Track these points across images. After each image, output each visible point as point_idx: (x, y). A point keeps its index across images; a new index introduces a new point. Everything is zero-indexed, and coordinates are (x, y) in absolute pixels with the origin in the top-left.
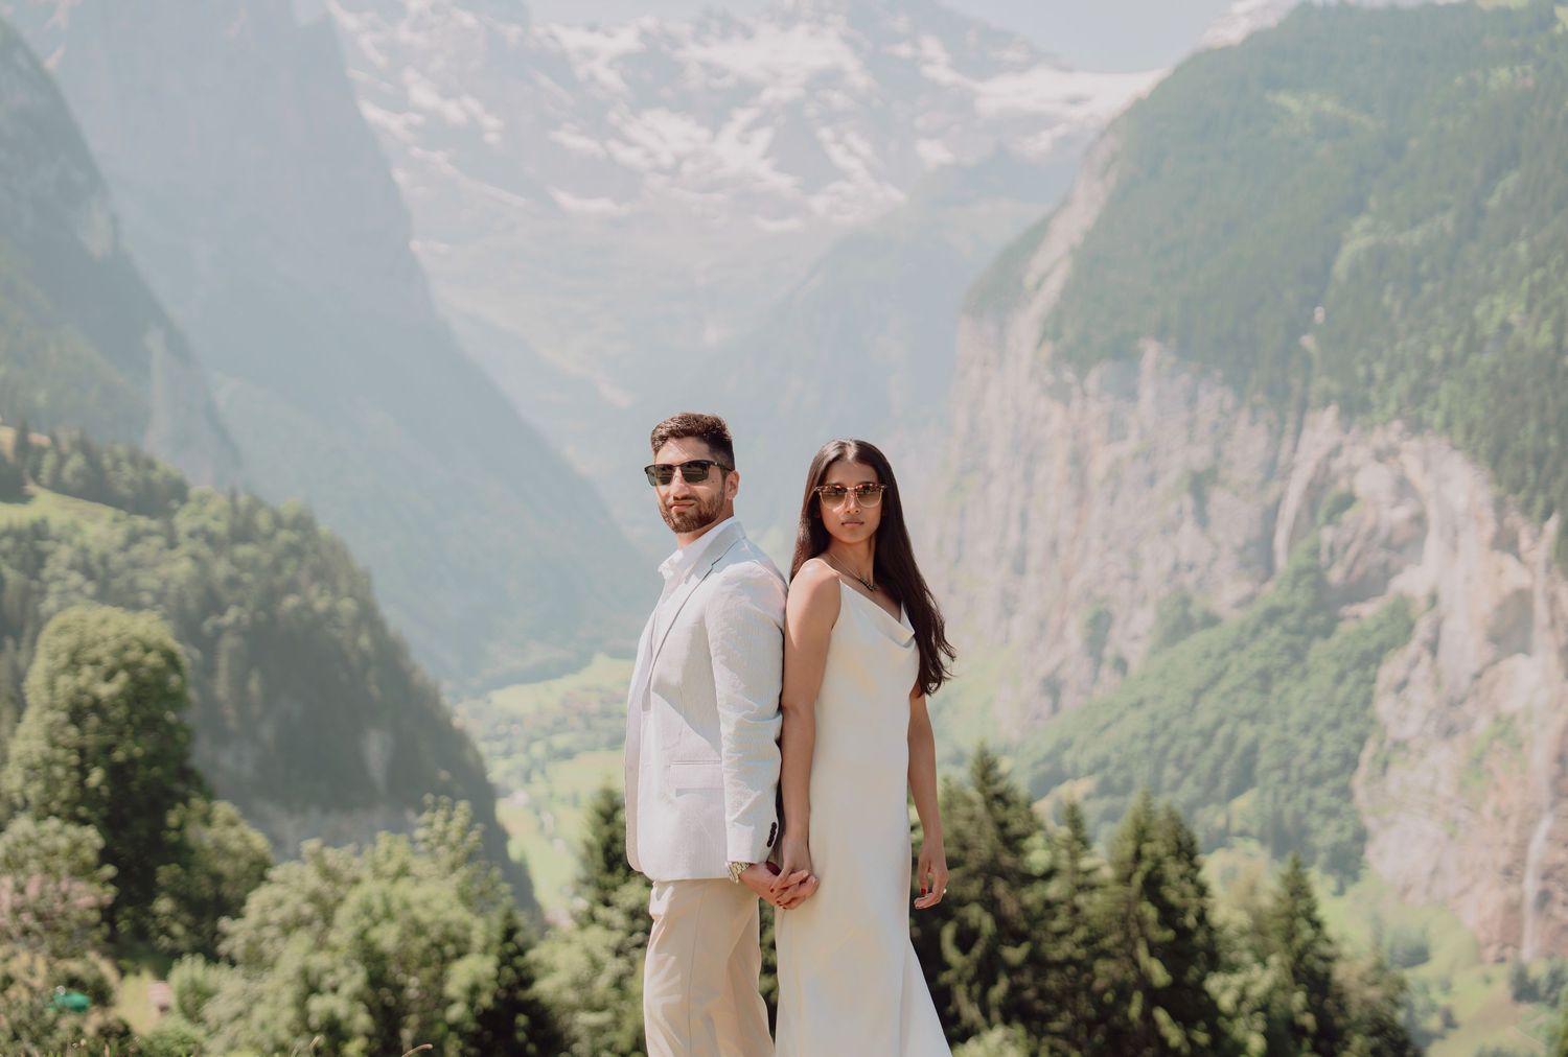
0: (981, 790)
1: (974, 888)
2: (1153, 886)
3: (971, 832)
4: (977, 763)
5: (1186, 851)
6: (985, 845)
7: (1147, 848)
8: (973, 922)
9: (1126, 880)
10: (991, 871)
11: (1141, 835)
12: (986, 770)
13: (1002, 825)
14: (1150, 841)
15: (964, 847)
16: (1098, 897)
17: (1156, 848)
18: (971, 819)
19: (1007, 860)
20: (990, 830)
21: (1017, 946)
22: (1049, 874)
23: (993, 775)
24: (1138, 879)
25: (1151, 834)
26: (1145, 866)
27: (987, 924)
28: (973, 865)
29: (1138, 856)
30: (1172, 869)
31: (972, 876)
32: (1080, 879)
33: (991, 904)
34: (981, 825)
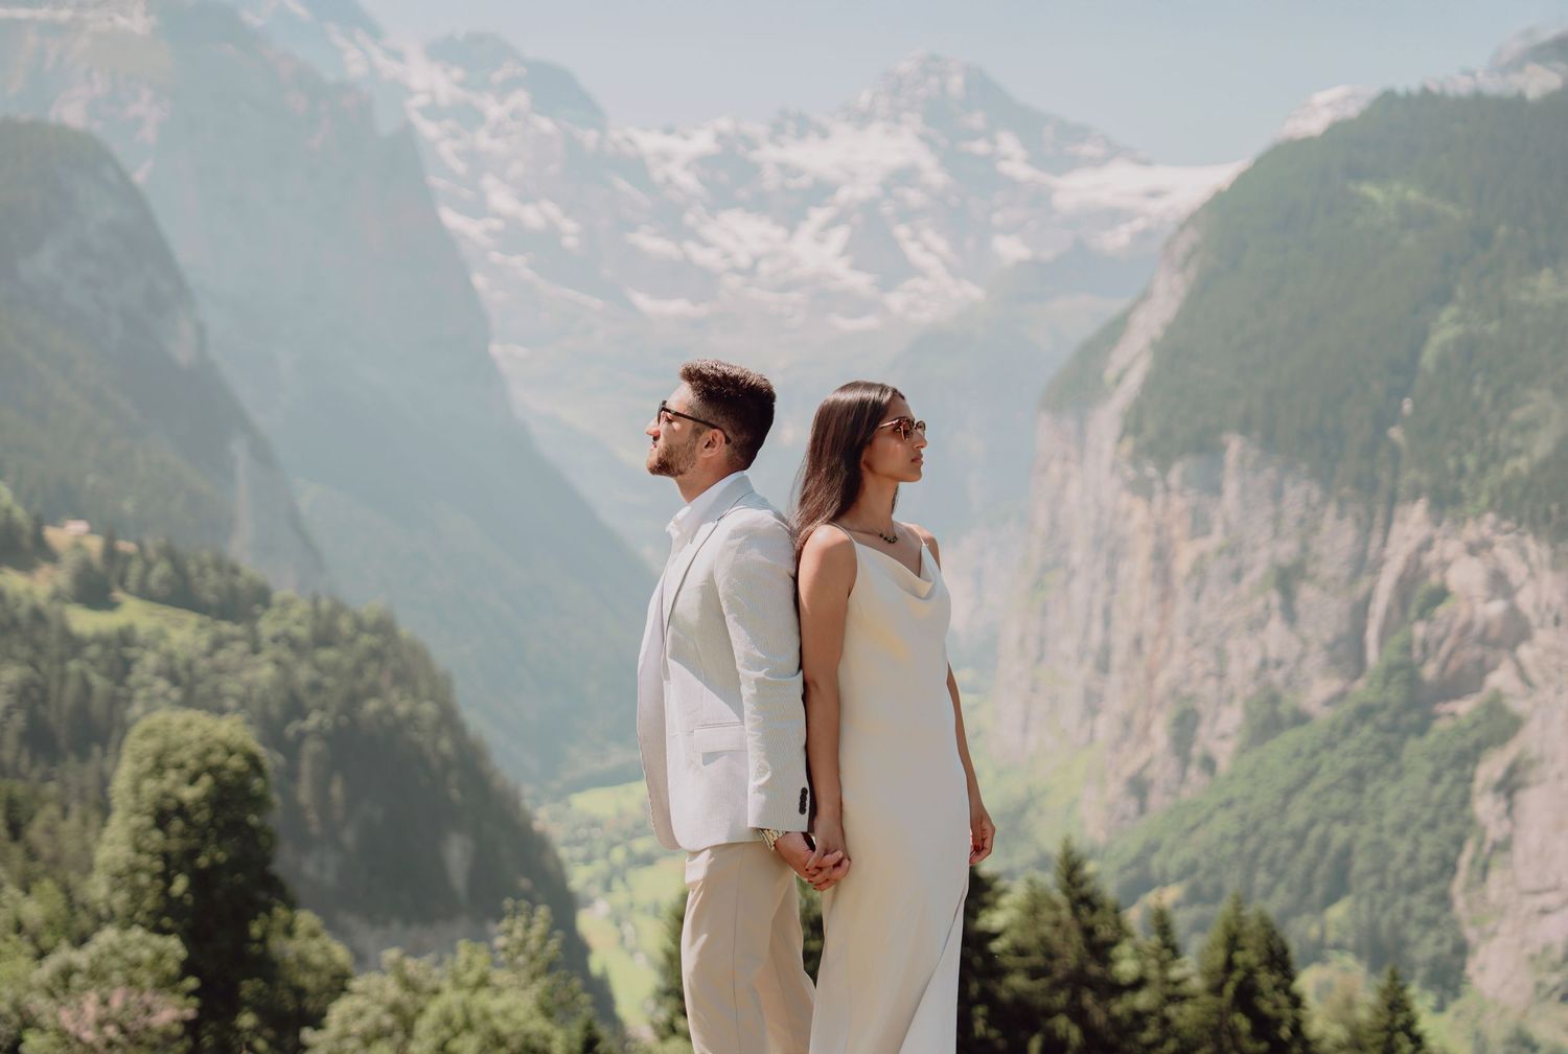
0: (1067, 892)
1: (1061, 999)
2: (1246, 997)
3: (1056, 939)
4: (1062, 863)
5: (1280, 961)
6: (1071, 953)
7: (1239, 957)
8: (1060, 1033)
9: (1217, 990)
10: (1078, 980)
11: (1233, 942)
12: (1071, 870)
13: (1089, 932)
14: (1242, 949)
15: (1050, 956)
16: (1189, 1008)
17: (1248, 957)
18: (1057, 924)
19: (1094, 969)
20: (1076, 938)
22: (1139, 984)
23: (1078, 875)
24: (1229, 989)
25: (1243, 941)
26: (1238, 975)
27: (1075, 1035)
28: (1059, 974)
29: (1230, 966)
30: (1266, 980)
31: (1057, 986)
32: (1170, 990)
33: (1079, 1015)
34: (1067, 932)
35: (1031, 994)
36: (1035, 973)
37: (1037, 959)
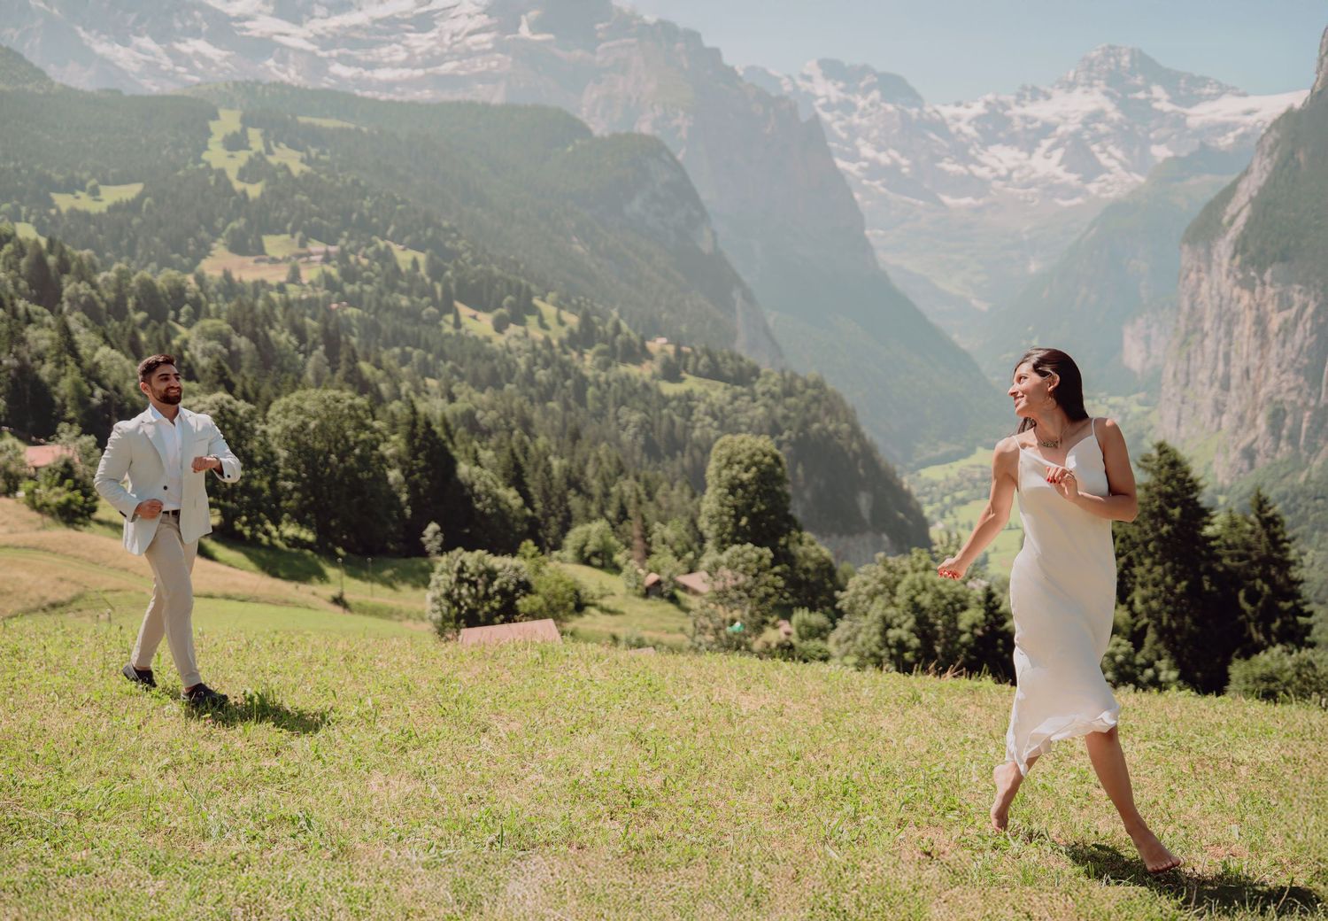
0: (1258, 516)
1: (1257, 570)
3: (1253, 539)
4: (1255, 500)
6: (1262, 547)
8: (1257, 588)
10: (1266, 561)
12: (1261, 504)
13: (1272, 536)
15: (1249, 548)
18: (1252, 532)
19: (1276, 555)
20: (1265, 539)
21: (1287, 601)
23: (1265, 507)
27: (1266, 588)
28: (1255, 558)
31: (1254, 564)
33: (1268, 579)
34: (1259, 537)
35: (1238, 568)
36: (1241, 558)
37: (1242, 551)
